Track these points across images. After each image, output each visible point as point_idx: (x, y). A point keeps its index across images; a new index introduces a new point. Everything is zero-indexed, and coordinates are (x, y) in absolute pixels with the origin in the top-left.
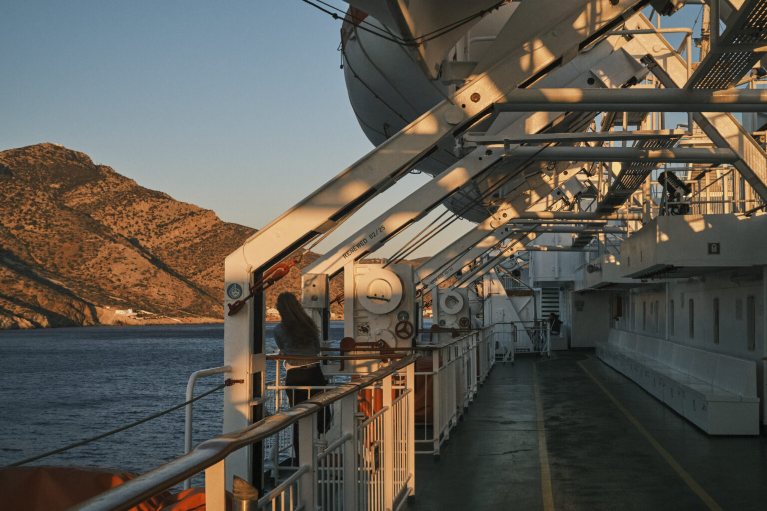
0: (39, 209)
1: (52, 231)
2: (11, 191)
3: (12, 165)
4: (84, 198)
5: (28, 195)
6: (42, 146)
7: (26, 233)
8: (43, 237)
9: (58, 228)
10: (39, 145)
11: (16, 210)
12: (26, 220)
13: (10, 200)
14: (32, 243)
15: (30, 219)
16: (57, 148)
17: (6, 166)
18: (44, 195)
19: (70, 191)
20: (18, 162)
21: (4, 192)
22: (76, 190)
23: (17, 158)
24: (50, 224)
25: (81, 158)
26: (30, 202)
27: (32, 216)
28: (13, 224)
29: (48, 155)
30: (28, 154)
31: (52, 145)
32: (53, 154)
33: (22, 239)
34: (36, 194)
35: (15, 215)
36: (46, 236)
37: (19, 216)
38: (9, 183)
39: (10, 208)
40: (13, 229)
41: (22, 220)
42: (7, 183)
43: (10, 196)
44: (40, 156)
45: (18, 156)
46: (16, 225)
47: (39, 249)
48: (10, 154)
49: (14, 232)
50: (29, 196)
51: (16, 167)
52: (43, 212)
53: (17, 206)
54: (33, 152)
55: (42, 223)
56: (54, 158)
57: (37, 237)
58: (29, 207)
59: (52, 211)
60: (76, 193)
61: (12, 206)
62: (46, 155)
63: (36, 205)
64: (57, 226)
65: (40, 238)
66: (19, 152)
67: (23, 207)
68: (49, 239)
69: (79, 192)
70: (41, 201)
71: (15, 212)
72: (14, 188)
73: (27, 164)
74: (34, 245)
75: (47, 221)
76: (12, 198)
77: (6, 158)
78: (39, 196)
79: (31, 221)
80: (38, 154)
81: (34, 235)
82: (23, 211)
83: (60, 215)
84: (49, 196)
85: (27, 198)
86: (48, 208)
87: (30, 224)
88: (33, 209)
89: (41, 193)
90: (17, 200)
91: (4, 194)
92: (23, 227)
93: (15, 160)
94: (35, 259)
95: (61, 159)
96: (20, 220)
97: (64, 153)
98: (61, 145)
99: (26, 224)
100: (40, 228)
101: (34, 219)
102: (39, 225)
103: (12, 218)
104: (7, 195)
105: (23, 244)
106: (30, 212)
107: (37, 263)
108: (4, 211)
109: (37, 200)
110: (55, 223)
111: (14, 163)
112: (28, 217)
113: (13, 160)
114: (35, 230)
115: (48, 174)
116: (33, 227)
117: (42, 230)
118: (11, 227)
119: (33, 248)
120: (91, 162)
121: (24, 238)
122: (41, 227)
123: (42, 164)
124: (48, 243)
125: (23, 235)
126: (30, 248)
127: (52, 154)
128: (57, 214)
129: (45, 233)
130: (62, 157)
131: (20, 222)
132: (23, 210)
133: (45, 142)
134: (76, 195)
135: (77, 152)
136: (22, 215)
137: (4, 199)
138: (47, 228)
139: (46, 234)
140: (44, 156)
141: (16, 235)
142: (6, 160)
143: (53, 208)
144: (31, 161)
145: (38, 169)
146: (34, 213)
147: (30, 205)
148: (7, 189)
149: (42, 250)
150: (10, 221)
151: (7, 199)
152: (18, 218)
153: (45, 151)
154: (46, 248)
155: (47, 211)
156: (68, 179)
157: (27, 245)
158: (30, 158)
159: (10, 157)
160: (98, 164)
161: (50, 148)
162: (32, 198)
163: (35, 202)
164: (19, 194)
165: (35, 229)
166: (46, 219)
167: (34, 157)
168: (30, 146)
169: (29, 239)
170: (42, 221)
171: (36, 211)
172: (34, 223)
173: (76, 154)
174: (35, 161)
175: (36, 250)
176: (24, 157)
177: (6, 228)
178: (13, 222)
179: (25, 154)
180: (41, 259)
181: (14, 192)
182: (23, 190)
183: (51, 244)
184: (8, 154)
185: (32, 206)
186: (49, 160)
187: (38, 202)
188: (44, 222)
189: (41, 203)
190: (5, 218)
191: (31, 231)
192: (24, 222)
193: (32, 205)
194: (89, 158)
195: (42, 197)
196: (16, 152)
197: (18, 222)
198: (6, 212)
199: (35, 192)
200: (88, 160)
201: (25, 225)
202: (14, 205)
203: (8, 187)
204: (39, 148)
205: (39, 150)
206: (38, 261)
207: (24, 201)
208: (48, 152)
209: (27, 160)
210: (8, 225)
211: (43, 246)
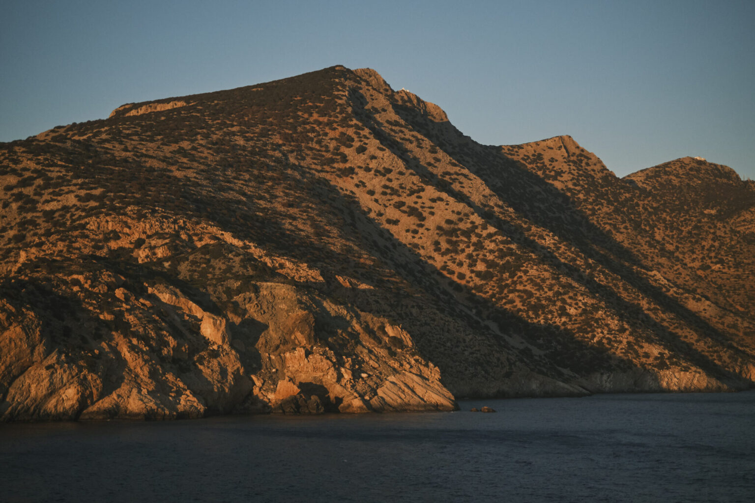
0: (722, 244)
1: (744, 271)
2: (686, 224)
3: (654, 187)
4: (750, 226)
5: (706, 228)
6: (683, 162)
7: (714, 275)
8: (735, 278)
9: (750, 266)
10: (679, 160)
11: (696, 246)
12: (710, 258)
13: (687, 235)
14: (725, 286)
15: (715, 257)
16: (700, 163)
17: (648, 190)
18: (724, 227)
19: (732, 218)
20: (661, 184)
21: (679, 225)
22: (739, 217)
23: (659, 179)
24: (739, 263)
25: (725, 172)
26: (711, 236)
27: (716, 254)
28: (697, 264)
29: (693, 173)
30: (670, 173)
31: (693, 159)
32: (698, 170)
33: (712, 281)
34: (715, 227)
35: (697, 252)
36: (739, 277)
37: (702, 253)
38: (682, 214)
39: (689, 245)
40: (698, 269)
41: (707, 258)
42: (680, 214)
43: (687, 229)
44: (683, 174)
45: (659, 176)
46: (701, 264)
47: (735, 293)
48: (650, 174)
49: (700, 273)
50: (708, 229)
51: (660, 190)
52: (728, 248)
53: (696, 242)
54: (675, 170)
55: (731, 261)
56: (701, 175)
57: (728, 279)
58: (711, 242)
59: (738, 246)
60: (739, 220)
61: (691, 242)
62: (691, 173)
63: (719, 240)
64: (749, 264)
65: (732, 280)
66: (659, 171)
67: (704, 243)
68: (743, 280)
69: (742, 218)
70: (723, 235)
71: (696, 249)
72: (689, 220)
73: (672, 185)
74: (727, 288)
75: (735, 259)
76: (689, 232)
77: (646, 180)
78: (719, 229)
79: (717, 260)
80: (681, 172)
81: (725, 276)
82: (706, 248)
83: (748, 251)
84: (731, 228)
85: (707, 231)
86: (733, 243)
87: (716, 263)
88: (716, 244)
89: (722, 225)
90: (695, 234)
91: (680, 227)
92: (709, 267)
93: (657, 181)
94: (734, 305)
95: (708, 176)
96: (703, 258)
97: (709, 168)
98: (703, 159)
99: (712, 262)
100: (729, 267)
101: (719, 256)
102: (728, 264)
103: (695, 256)
104: (683, 228)
105: (715, 288)
106: (713, 249)
107: (738, 310)
108: (683, 248)
109: (718, 233)
110: (745, 261)
111: (657, 185)
112: (713, 254)
113: (655, 181)
114: (724, 271)
115: (698, 197)
116: (721, 267)
117: (732, 270)
118: (696, 267)
119: (728, 291)
120: (738, 177)
121: (713, 280)
122: (731, 267)
123: (688, 185)
124: (743, 286)
125: (711, 276)
126: (724, 291)
127: (696, 171)
128: (745, 250)
129: (736, 273)
130: (708, 174)
131: (705, 261)
132: (704, 246)
133: (684, 156)
134: (739, 222)
135: (721, 166)
136: (705, 253)
137: (681, 234)
138: (738, 268)
139: (738, 275)
140: (688, 174)
141: (703, 276)
142: (647, 182)
143: (739, 242)
144: (676, 181)
145: (685, 191)
146: (718, 250)
147: (712, 240)
148: (681, 222)
149: (739, 295)
150: (694, 260)
151: (684, 234)
152: (701, 256)
153: (688, 168)
154: (742, 291)
155: (732, 247)
156: (725, 202)
157: (720, 288)
158: (674, 178)
159: (651, 177)
160: (746, 179)
161: (693, 164)
162: (712, 231)
163: (716, 236)
164: (696, 227)
165: (724, 268)
166: (733, 256)
167: (677, 176)
168: (669, 163)
169: (720, 282)
170: (730, 259)
171: (720, 247)
172: (721, 262)
173: (720, 168)
174: (680, 182)
175: (731, 294)
176: (667, 177)
177: (691, 268)
178: (697, 261)
179: (666, 173)
180: (741, 306)
181: (690, 225)
182: (700, 221)
183: (747, 287)
184: (647, 174)
185: (715, 242)
186: (695, 179)
187: (720, 236)
188: (733, 259)
189: (724, 237)
190: (686, 256)
191: (720, 271)
192: (709, 261)
193: (714, 240)
194: (734, 172)
195: (723, 230)
196: (656, 172)
197: (702, 261)
198: (686, 250)
199: (713, 224)
200: (734, 176)
201: (711, 265)
202: (693, 240)
203: (682, 219)
204: (680, 165)
205: (681, 167)
206: (738, 307)
207: (704, 235)
208: (691, 169)
209: (670, 181)
210: (692, 265)
211: (739, 289)
